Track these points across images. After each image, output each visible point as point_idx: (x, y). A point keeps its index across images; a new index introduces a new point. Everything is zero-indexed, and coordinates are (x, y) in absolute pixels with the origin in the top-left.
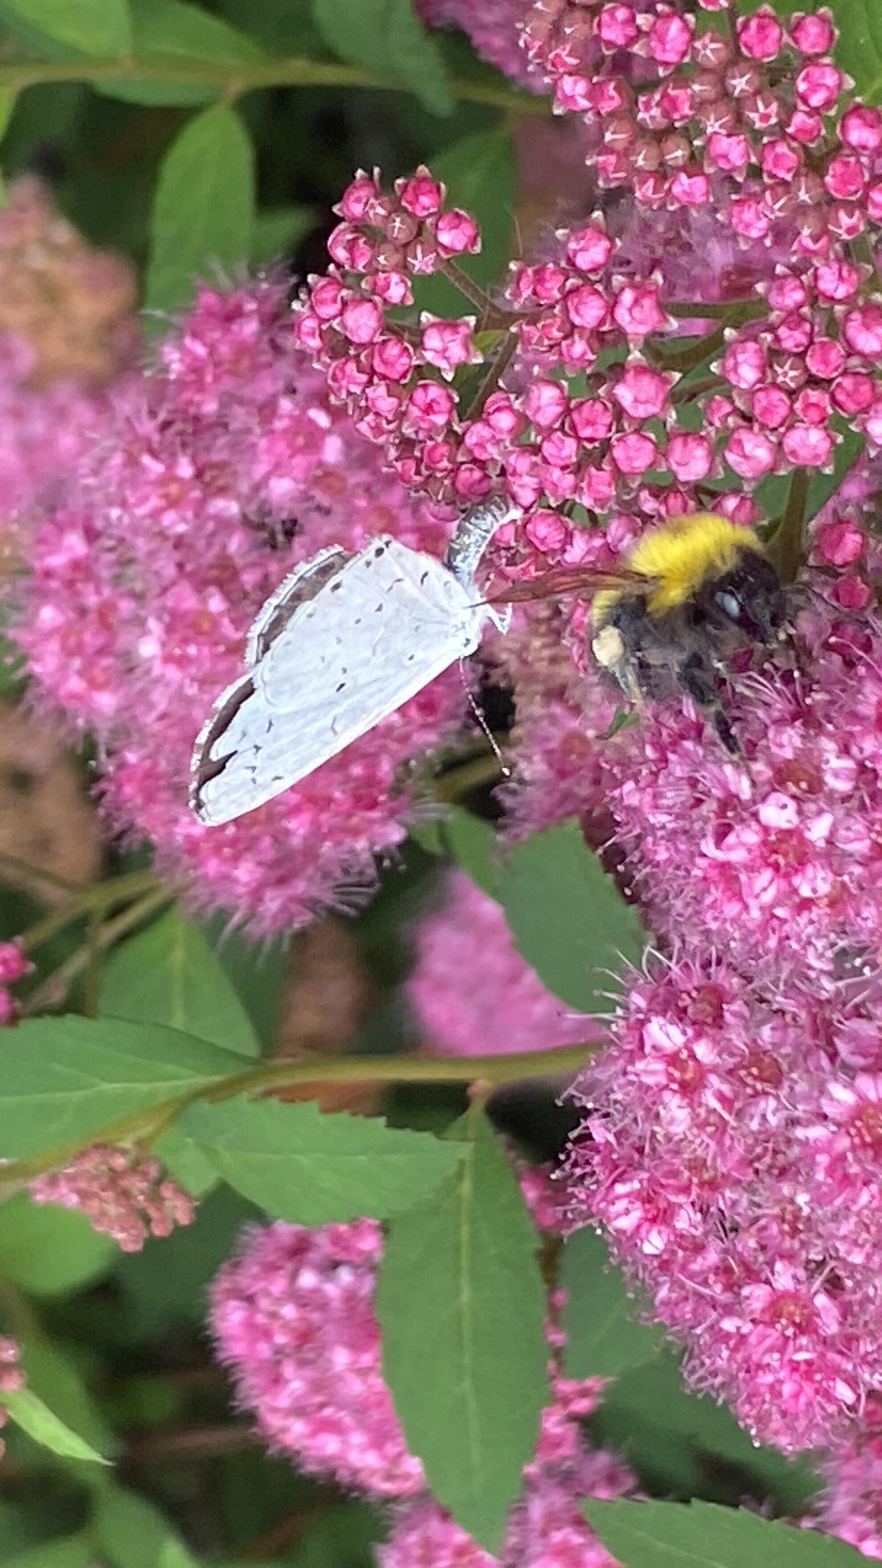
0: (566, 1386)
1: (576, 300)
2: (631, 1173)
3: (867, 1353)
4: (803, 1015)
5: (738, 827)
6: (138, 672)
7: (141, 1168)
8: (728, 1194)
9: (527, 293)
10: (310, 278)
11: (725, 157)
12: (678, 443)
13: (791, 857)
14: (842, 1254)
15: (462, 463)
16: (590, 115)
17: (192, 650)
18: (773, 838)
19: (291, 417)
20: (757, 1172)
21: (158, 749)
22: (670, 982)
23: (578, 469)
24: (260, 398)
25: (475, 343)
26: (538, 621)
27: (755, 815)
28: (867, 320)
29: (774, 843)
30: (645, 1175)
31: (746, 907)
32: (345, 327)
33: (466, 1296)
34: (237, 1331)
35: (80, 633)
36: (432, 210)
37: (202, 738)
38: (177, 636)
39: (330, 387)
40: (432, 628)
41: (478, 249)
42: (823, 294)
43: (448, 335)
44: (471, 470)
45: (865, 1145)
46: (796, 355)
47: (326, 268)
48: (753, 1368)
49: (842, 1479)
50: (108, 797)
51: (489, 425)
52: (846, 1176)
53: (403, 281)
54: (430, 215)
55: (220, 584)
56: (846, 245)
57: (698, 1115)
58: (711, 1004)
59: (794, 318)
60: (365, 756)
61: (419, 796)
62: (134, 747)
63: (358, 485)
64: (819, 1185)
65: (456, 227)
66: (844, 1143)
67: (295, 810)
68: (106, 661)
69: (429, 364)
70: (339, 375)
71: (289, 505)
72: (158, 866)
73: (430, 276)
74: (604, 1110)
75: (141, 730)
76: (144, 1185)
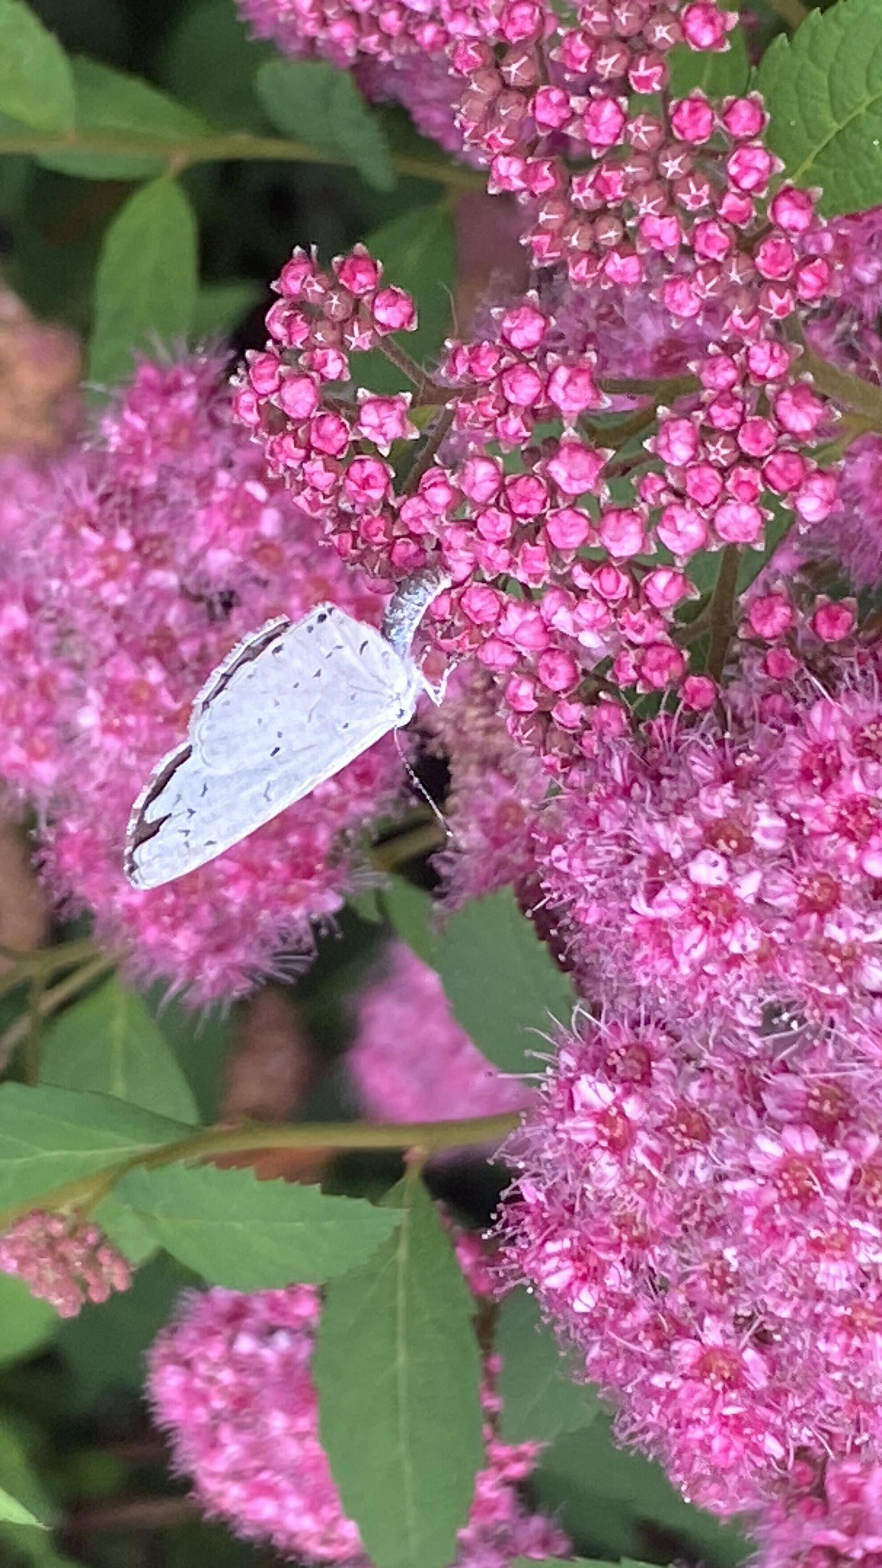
0: (501, 1451)
1: (510, 379)
2: (561, 1231)
3: (796, 1408)
4: (731, 1071)
5: (668, 885)
6: (77, 743)
7: (79, 1235)
8: (657, 1251)
9: (462, 369)
10: (249, 354)
11: (658, 238)
12: (611, 519)
13: (721, 913)
14: (770, 1309)
15: (398, 537)
16: (525, 195)
17: (131, 720)
18: (703, 894)
19: (228, 489)
20: (685, 1229)
21: (98, 817)
22: (599, 1041)
23: (513, 544)
24: (198, 470)
25: (410, 419)
26: (474, 691)
27: (686, 874)
28: (798, 398)
29: (703, 899)
30: (577, 1233)
31: (676, 965)
32: (282, 401)
33: (402, 1359)
34: (175, 1396)
35: (20, 704)
36: (370, 288)
37: (138, 804)
38: (115, 707)
39: (268, 462)
40: (369, 697)
41: (414, 327)
42: (753, 372)
43: (384, 411)
44: (408, 544)
45: (792, 1197)
46: (727, 433)
47: (264, 344)
48: (683, 1423)
49: (775, 1542)
50: (50, 866)
51: (426, 501)
52: (774, 1228)
53: (340, 358)
54: (368, 292)
55: (159, 655)
56: (776, 323)
57: (627, 1172)
58: (639, 1061)
59: (726, 397)
60: (303, 824)
61: (357, 864)
62: (75, 816)
63: (296, 556)
64: (746, 1239)
65: (394, 304)
66: (772, 1195)
67: (232, 879)
68: (47, 731)
69: (366, 439)
70: (277, 449)
71: (226, 576)
72: (98, 933)
73: (368, 352)
74: (534, 1171)
75: (81, 799)
76: (81, 1251)
